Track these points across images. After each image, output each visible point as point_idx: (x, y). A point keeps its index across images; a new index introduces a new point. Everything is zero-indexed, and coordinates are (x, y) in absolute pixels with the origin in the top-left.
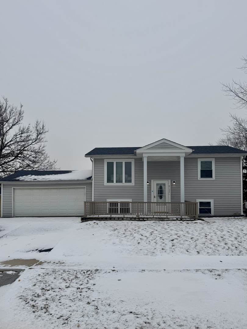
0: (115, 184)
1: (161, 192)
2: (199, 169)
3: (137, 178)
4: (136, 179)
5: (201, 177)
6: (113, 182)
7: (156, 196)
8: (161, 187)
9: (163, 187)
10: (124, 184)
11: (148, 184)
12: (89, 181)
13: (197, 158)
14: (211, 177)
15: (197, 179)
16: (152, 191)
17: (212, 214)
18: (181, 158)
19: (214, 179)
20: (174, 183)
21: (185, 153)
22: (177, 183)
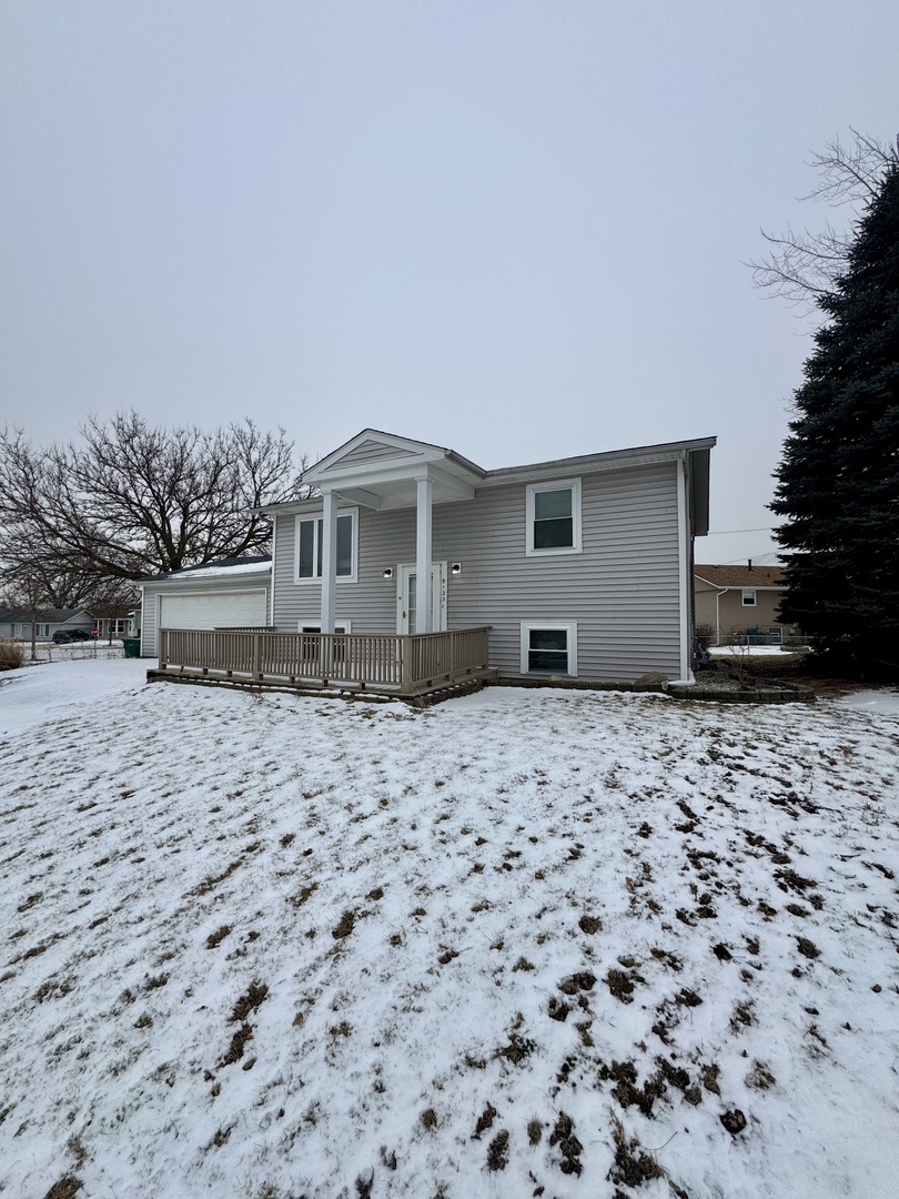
0: (314, 579)
2: (531, 519)
4: (362, 565)
5: (535, 547)
6: (312, 577)
7: (407, 612)
13: (524, 485)
15: (521, 555)
16: (400, 599)
17: (569, 673)
18: (419, 484)
19: (579, 550)
20: (455, 572)
21: (430, 465)
22: (464, 570)
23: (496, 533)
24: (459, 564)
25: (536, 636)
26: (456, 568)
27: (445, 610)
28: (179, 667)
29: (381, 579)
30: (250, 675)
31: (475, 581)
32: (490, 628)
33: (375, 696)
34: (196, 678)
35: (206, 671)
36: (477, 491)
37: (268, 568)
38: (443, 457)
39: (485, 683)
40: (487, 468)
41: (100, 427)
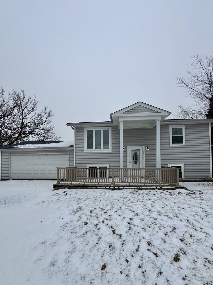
0: (94, 150)
1: (136, 158)
2: (171, 135)
3: (114, 144)
4: (113, 146)
6: (93, 149)
7: (131, 161)
8: (136, 154)
9: (138, 152)
10: (102, 150)
11: (124, 150)
12: (71, 148)
14: (182, 143)
16: (128, 157)
17: (183, 178)
18: (157, 122)
19: (185, 145)
20: (147, 149)
22: (150, 149)
24: (149, 147)
27: (144, 161)
31: (154, 152)
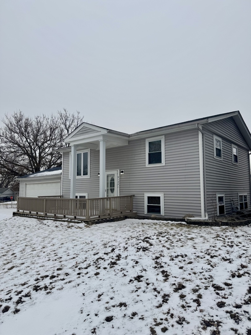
2: (147, 152)
4: (91, 171)
5: (149, 163)
7: (106, 189)
10: (82, 176)
13: (145, 139)
14: (160, 162)
15: (144, 167)
17: (161, 214)
18: (100, 142)
19: (164, 165)
20: (122, 174)
21: (103, 135)
22: (125, 173)
23: (136, 158)
24: (123, 171)
25: (150, 199)
26: (122, 172)
27: (119, 189)
28: (22, 211)
29: (97, 177)
30: (42, 214)
31: (129, 177)
32: (134, 196)
33: (77, 221)
34: (27, 215)
35: (30, 212)
36: (129, 142)
37: (60, 173)
38: (107, 133)
39: (126, 217)
40: (129, 133)
41: (9, 118)
